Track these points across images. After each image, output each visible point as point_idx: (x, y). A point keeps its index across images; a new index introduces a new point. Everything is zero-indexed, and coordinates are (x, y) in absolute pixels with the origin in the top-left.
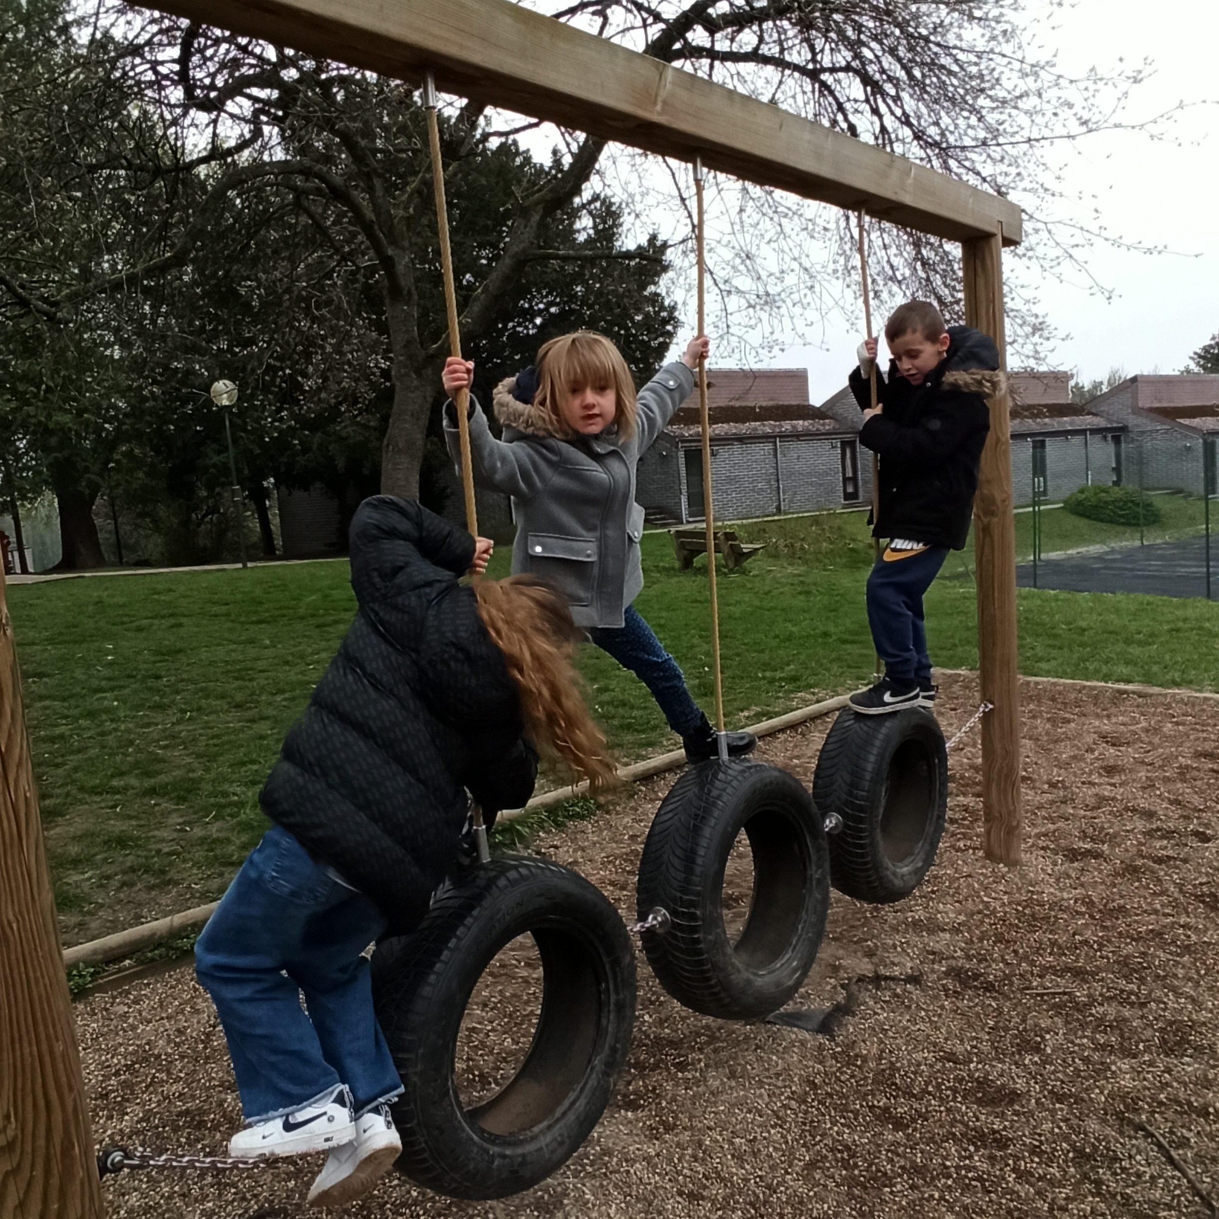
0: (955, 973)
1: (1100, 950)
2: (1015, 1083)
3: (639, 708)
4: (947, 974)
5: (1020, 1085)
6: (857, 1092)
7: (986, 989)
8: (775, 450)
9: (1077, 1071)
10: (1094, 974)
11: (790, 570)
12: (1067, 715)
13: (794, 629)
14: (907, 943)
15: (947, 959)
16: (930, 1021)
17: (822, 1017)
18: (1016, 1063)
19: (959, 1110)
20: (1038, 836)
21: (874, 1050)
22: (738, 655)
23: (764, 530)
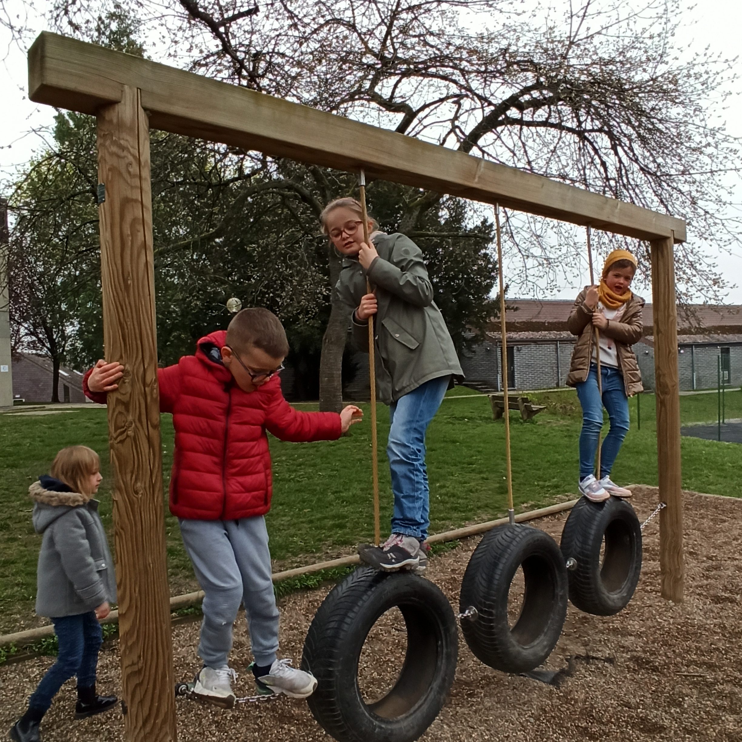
0: (636, 660)
1: (726, 654)
2: (663, 721)
3: (462, 498)
4: (630, 659)
5: (667, 723)
6: (570, 718)
7: (653, 670)
8: (557, 349)
9: (702, 718)
10: (720, 667)
11: (562, 422)
12: (724, 518)
13: (560, 457)
14: (608, 640)
15: (632, 651)
16: (617, 684)
17: (553, 676)
18: (666, 712)
19: (628, 733)
20: (697, 587)
21: (582, 696)
22: (524, 471)
23: (548, 398)
